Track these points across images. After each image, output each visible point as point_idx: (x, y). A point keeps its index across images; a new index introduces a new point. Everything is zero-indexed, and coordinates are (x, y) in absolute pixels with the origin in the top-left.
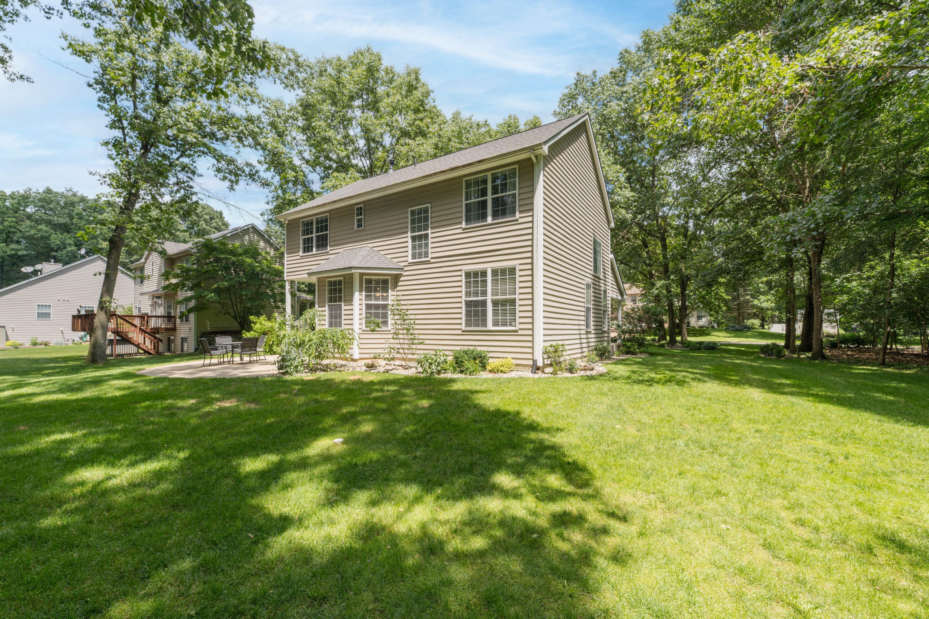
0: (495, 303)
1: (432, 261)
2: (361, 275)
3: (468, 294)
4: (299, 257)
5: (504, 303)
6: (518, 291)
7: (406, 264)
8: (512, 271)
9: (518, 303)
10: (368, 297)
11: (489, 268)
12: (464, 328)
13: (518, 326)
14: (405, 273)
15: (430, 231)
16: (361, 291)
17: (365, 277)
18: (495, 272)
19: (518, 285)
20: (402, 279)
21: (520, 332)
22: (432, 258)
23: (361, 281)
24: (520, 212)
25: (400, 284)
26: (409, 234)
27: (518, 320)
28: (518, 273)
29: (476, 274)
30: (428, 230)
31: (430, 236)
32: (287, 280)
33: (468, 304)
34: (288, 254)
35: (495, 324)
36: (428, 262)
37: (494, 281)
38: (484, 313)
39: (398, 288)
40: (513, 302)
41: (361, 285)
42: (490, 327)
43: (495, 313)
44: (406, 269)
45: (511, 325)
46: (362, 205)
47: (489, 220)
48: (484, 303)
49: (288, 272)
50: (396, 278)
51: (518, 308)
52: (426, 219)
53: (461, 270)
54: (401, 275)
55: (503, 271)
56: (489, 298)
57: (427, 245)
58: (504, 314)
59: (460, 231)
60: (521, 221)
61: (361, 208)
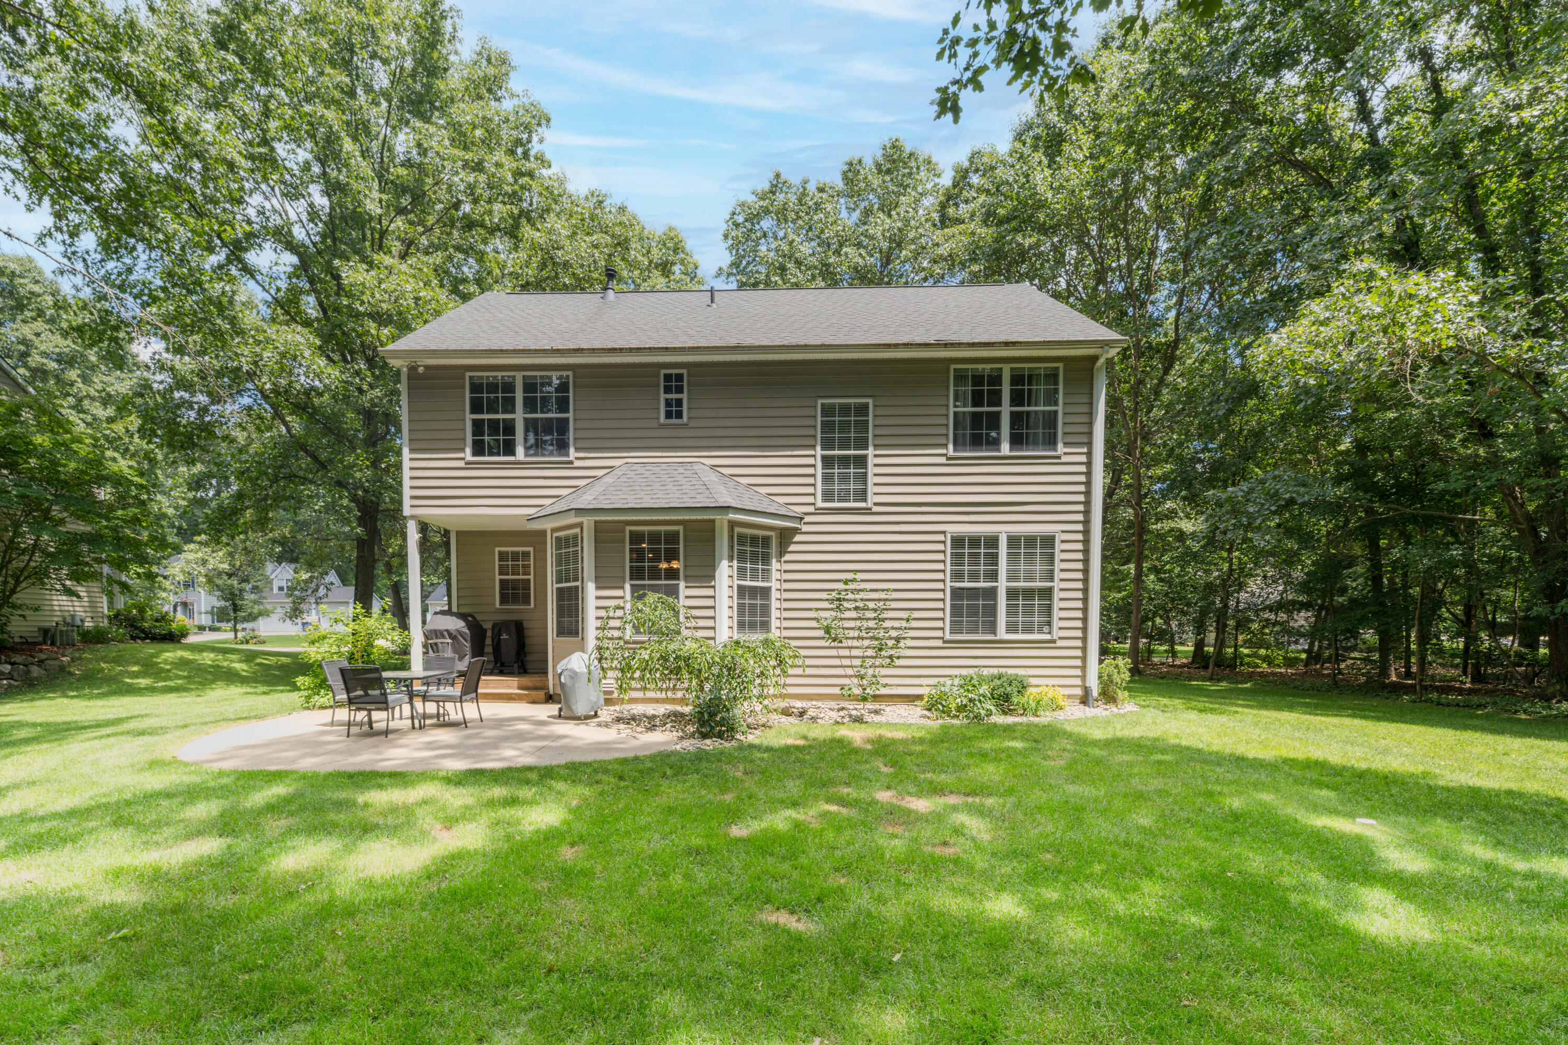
0: (1012, 594)
1: (876, 509)
2: (732, 524)
3: (958, 576)
4: (461, 464)
5: (1029, 593)
6: (1058, 575)
7: (811, 509)
8: (1049, 541)
9: (1057, 595)
10: (742, 572)
11: (1003, 532)
12: (948, 636)
13: (1056, 634)
14: (805, 528)
15: (870, 451)
16: (731, 559)
17: (737, 530)
18: (1013, 541)
19: (1058, 565)
20: (798, 538)
21: (1060, 643)
22: (876, 504)
23: (731, 537)
24: (1066, 444)
25: (792, 548)
26: (819, 452)
27: (1056, 624)
28: (1059, 546)
29: (975, 541)
30: (866, 447)
31: (871, 461)
32: (413, 517)
33: (957, 594)
34: (412, 450)
35: (1012, 628)
36: (867, 511)
37: (1013, 557)
38: (992, 611)
39: (788, 557)
40: (1047, 593)
41: (731, 547)
42: (1002, 634)
43: (1012, 610)
44: (808, 519)
45: (1040, 631)
46: (684, 371)
47: (1005, 448)
48: (991, 594)
49: (413, 497)
50: (786, 536)
51: (1057, 604)
52: (863, 426)
53: (944, 532)
54: (796, 531)
55: (1031, 541)
56: (1002, 584)
57: (863, 478)
58: (1029, 611)
59: (943, 460)
60: (1065, 459)
61: (679, 377)
